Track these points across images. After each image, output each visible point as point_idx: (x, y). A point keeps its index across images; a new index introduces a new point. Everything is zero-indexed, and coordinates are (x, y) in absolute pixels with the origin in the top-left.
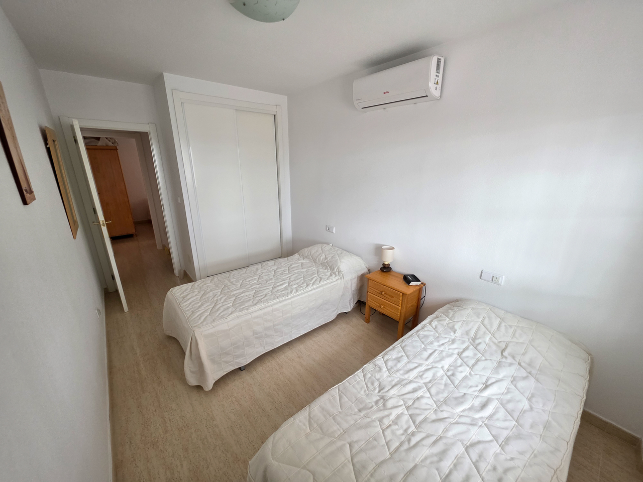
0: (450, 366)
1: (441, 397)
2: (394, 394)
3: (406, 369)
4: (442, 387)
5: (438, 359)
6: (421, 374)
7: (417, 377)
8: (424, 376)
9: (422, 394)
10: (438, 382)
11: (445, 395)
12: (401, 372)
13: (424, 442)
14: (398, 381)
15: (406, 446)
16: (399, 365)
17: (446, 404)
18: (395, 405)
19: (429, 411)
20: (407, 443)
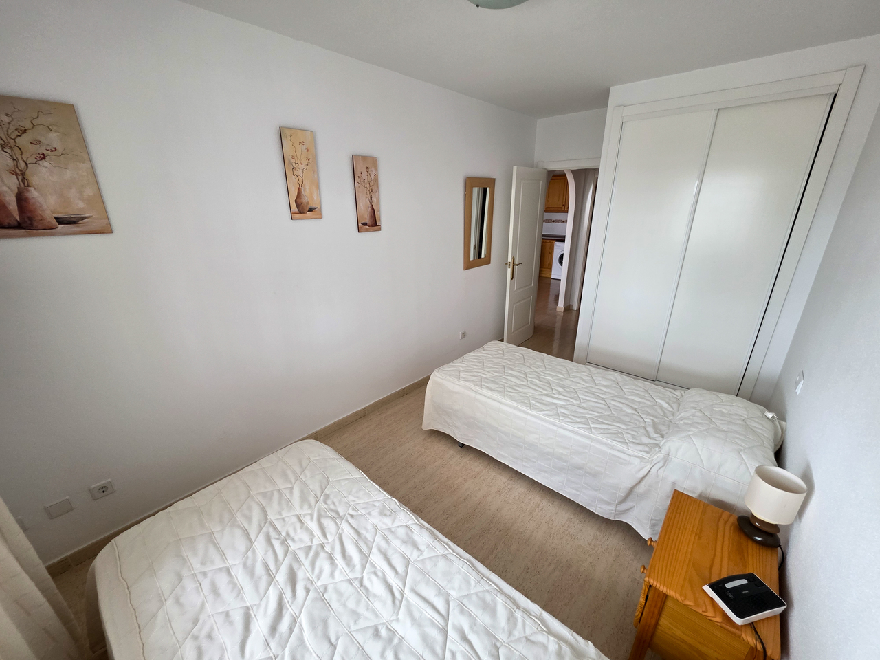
0: (402, 639)
1: (331, 596)
2: (343, 530)
3: (390, 553)
4: (351, 604)
5: (417, 615)
6: (380, 574)
7: (374, 567)
8: (374, 578)
9: (339, 566)
10: (363, 601)
11: (335, 605)
12: (383, 544)
13: (270, 554)
14: (366, 538)
15: (273, 534)
16: (397, 543)
17: (316, 599)
18: (326, 530)
19: (309, 569)
20: (277, 537)
